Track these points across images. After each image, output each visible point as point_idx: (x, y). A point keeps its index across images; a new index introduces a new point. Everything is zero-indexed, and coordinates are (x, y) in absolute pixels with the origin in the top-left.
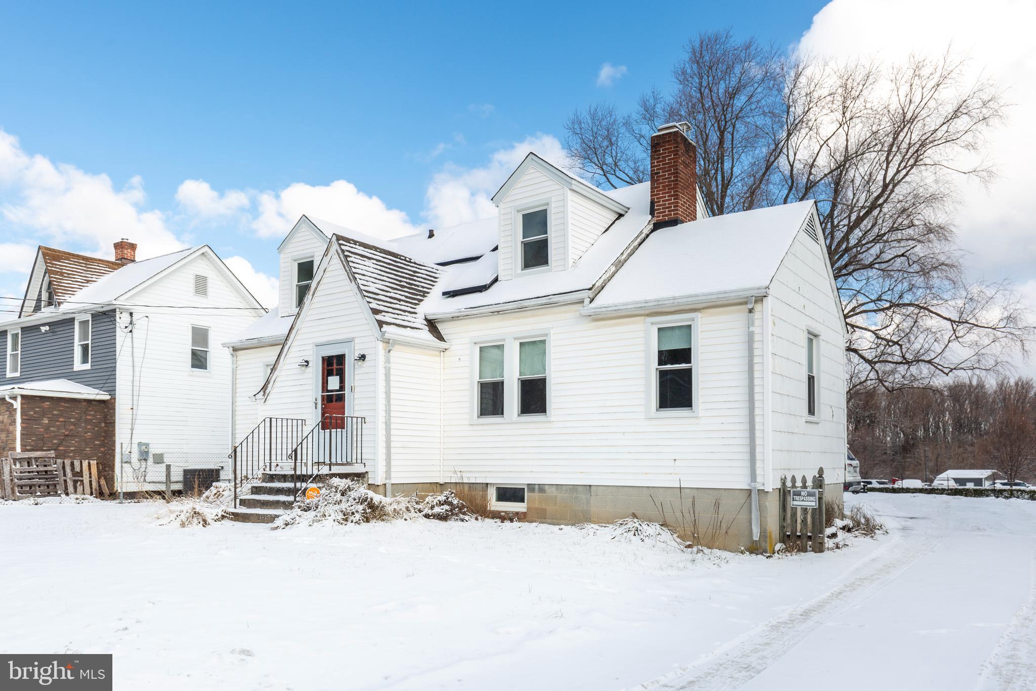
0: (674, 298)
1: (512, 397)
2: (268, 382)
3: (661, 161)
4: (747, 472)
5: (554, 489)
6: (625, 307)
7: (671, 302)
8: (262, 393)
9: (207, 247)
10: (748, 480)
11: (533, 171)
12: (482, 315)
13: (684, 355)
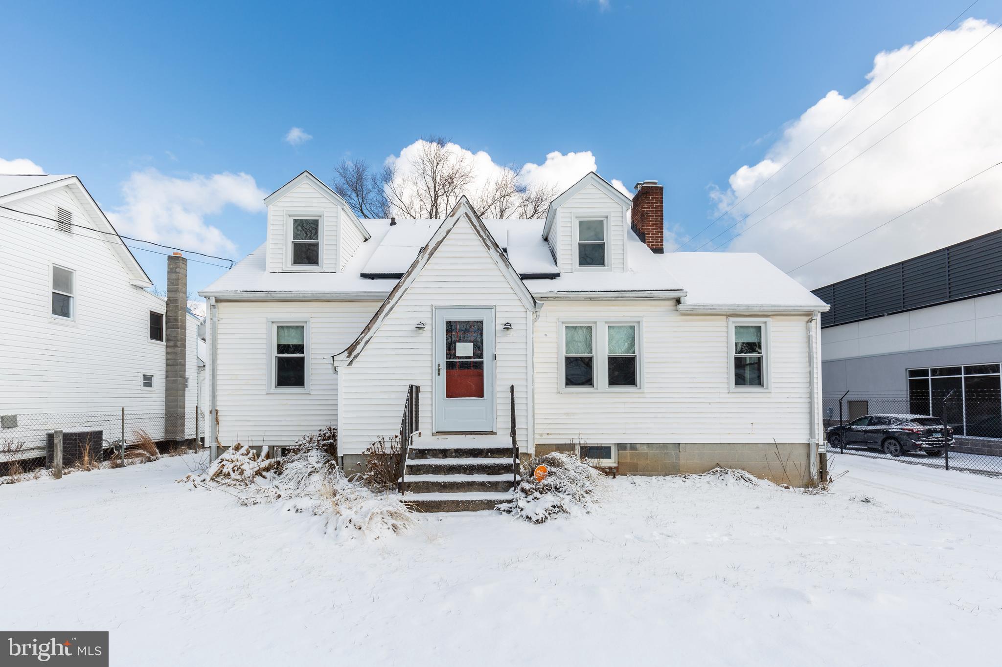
0: (762, 306)
1: (601, 371)
4: (808, 431)
5: (645, 447)
6: (721, 308)
7: (759, 308)
8: (346, 354)
9: (75, 178)
10: (808, 437)
13: (753, 347)
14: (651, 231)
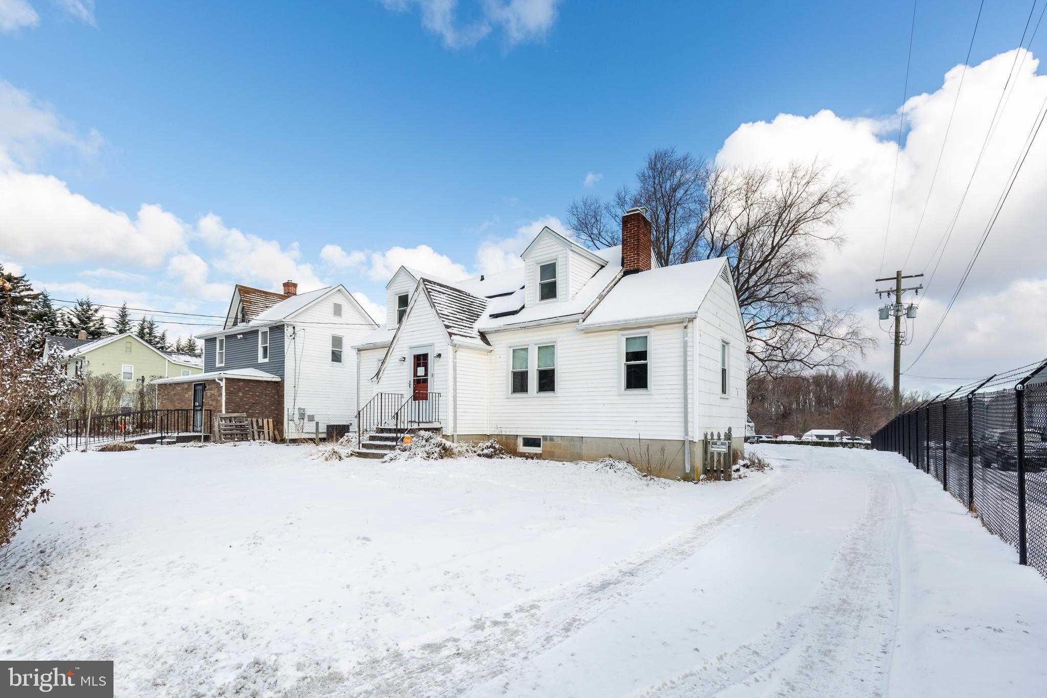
0: (637, 319)
1: (533, 381)
2: (380, 371)
3: (628, 232)
4: (683, 429)
5: (559, 439)
6: (605, 325)
7: (634, 321)
8: (376, 377)
9: (341, 286)
10: (683, 434)
11: (547, 238)
12: (515, 329)
13: (643, 355)
14: (629, 255)
